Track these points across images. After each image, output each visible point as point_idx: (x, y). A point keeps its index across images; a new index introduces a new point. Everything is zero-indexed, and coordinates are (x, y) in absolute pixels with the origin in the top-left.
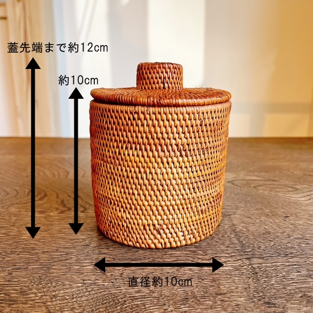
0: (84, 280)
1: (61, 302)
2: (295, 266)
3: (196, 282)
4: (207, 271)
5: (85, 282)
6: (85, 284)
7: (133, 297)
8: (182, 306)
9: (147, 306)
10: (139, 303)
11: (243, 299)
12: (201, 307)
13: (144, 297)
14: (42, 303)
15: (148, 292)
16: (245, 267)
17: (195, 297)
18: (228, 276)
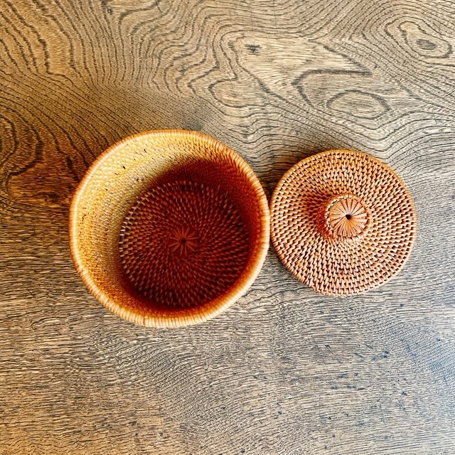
0: (137, 336)
1: (126, 365)
2: (321, 304)
3: (231, 333)
4: (242, 315)
5: (139, 337)
6: (139, 340)
7: (181, 355)
8: (219, 366)
9: (192, 366)
10: (186, 363)
11: (266, 353)
12: (233, 365)
13: (189, 355)
14: (112, 366)
15: (192, 348)
16: (277, 307)
17: (229, 354)
18: (259, 323)
